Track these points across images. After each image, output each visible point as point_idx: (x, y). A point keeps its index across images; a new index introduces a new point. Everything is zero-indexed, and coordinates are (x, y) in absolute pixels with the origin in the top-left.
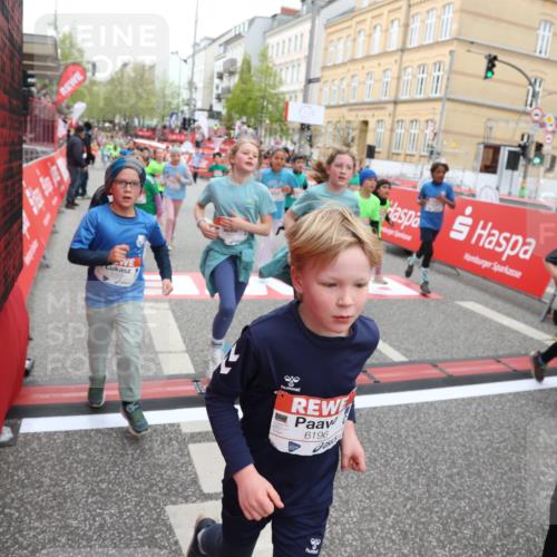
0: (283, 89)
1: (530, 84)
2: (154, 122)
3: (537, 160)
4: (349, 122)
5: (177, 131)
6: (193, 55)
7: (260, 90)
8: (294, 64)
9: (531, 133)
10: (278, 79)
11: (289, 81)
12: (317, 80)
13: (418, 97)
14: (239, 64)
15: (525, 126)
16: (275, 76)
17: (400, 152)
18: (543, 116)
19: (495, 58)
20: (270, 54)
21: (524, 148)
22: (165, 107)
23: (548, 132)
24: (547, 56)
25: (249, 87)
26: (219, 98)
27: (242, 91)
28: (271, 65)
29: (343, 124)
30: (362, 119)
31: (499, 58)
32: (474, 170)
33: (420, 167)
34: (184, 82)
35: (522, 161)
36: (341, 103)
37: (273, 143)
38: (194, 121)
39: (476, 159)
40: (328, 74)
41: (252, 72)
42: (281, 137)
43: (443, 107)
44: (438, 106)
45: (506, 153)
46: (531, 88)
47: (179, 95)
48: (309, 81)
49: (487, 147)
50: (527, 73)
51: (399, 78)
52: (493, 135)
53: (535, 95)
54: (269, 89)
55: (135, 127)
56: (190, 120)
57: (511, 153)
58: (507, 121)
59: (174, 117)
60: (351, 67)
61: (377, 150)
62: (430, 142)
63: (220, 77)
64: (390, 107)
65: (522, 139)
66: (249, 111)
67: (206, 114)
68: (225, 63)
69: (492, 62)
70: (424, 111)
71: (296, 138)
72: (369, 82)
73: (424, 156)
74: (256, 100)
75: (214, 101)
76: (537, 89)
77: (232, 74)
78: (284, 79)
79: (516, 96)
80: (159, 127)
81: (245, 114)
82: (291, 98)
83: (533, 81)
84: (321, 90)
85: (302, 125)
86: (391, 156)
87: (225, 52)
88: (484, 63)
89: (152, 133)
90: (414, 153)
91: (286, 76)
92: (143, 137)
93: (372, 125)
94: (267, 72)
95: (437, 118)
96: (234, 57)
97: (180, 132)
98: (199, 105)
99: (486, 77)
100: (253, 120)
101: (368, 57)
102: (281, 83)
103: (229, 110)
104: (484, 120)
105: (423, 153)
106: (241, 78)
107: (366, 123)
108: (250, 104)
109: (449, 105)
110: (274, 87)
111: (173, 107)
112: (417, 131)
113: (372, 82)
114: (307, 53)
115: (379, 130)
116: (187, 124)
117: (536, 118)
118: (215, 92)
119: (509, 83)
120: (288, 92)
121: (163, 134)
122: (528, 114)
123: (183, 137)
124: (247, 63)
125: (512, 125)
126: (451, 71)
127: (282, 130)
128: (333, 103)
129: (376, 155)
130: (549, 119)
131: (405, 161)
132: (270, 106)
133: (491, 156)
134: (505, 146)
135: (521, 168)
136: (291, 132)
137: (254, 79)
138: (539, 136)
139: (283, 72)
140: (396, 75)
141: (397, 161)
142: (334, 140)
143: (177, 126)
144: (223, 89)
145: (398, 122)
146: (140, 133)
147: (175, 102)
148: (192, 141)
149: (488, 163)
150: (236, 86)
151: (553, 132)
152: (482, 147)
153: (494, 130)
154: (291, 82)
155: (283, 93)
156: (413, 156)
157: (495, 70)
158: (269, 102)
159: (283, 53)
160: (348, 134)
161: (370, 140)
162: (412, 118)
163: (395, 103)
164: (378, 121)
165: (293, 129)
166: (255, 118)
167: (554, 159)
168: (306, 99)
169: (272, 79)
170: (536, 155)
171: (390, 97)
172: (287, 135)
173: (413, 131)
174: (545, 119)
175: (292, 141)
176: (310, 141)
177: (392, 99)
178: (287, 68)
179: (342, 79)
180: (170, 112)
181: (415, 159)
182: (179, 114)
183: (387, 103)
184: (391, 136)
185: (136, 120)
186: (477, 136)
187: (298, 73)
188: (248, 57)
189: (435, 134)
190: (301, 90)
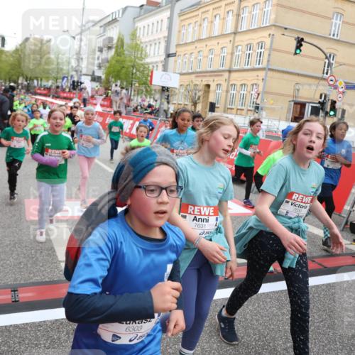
0: (148, 60)
1: (326, 58)
2: (49, 84)
3: (332, 113)
4: (196, 85)
5: (67, 90)
6: (81, 34)
7: (130, 61)
8: (155, 42)
9: (328, 93)
10: (144, 52)
11: (152, 54)
12: (174, 55)
13: (246, 67)
14: (115, 41)
15: (323, 88)
16: (142, 51)
17: (233, 107)
18: (336, 81)
19: (302, 40)
20: (138, 35)
21: (323, 104)
22: (58, 72)
23: (340, 93)
24: (338, 38)
25: (122, 58)
26: (100, 67)
27: (117, 61)
28: (139, 42)
29: (192, 87)
30: (206, 83)
31: (305, 40)
32: (287, 120)
35: (322, 114)
36: (190, 71)
37: (140, 100)
38: (81, 83)
39: (289, 109)
40: (181, 51)
41: (125, 47)
42: (146, 96)
43: (266, 74)
44: (262, 74)
45: (310, 108)
46: (327, 61)
48: (169, 56)
49: (296, 103)
50: (326, 51)
51: (232, 54)
52: (300, 95)
53: (330, 65)
54: (137, 60)
55: (35, 87)
56: (78, 82)
57: (312, 107)
58: (310, 85)
59: (66, 79)
60: (198, 45)
61: (216, 105)
62: (255, 100)
63: (101, 50)
64: (226, 74)
65: (321, 98)
66: (123, 76)
67: (89, 78)
68: (104, 40)
69: (300, 42)
70: (250, 78)
71: (157, 96)
72: (210, 56)
73: (251, 110)
74: (127, 68)
75: (96, 68)
76: (333, 62)
77: (110, 48)
78: (148, 51)
79: (316, 67)
80: (53, 87)
81: (120, 79)
82: (153, 66)
83: (328, 55)
84: (176, 61)
85: (163, 87)
86: (227, 110)
87: (104, 32)
88: (294, 43)
89: (48, 91)
90: (243, 108)
91: (150, 50)
92: (40, 94)
93: (212, 88)
94: (136, 48)
95: (261, 84)
96: (111, 36)
97: (69, 91)
98: (84, 71)
99: (296, 54)
100: (125, 83)
101: (210, 38)
102: (146, 56)
103: (108, 74)
104: (294, 83)
105: (251, 108)
106: (116, 51)
107: (208, 86)
108: (124, 71)
109: (270, 73)
110: (141, 58)
111: (64, 72)
112: (245, 92)
113: (213, 56)
114: (166, 35)
115: (218, 91)
116: (76, 85)
117: (331, 83)
118: (96, 62)
119: (313, 58)
120: (152, 63)
121: (56, 93)
122: (325, 79)
123: (72, 95)
124: (121, 40)
125: (314, 87)
126: (271, 49)
127: (147, 91)
128: (184, 72)
129: (216, 109)
130: (341, 83)
131: (237, 114)
132: (138, 73)
133: (298, 110)
134: (309, 103)
136: (153, 92)
137: (126, 52)
138: (333, 95)
139: (149, 46)
140: (230, 51)
141: (231, 114)
142: (185, 98)
143: (67, 87)
144: (102, 60)
145: (232, 85)
146: (39, 91)
148: (79, 98)
149: (297, 115)
150: (113, 57)
151: (344, 92)
152: (292, 103)
153: (300, 91)
154: (154, 56)
155: (148, 64)
156: (243, 110)
157: (302, 48)
158: (137, 70)
159: (148, 34)
160: (196, 94)
161: (212, 99)
162: (242, 82)
163: (230, 71)
164: (217, 85)
165: (155, 90)
166: (127, 82)
167: (344, 111)
168: (165, 69)
169: (139, 53)
170: (331, 110)
171: (226, 67)
172: (150, 94)
173: (242, 92)
174: (338, 84)
175: (154, 99)
176: (168, 99)
177: (228, 68)
178: (151, 45)
179: (191, 54)
180: (62, 76)
181: (244, 112)
182: (69, 78)
183: (224, 71)
184: (227, 96)
185: (35, 82)
186: (288, 96)
187: (159, 48)
188: (121, 36)
189: (259, 94)
190: (161, 62)
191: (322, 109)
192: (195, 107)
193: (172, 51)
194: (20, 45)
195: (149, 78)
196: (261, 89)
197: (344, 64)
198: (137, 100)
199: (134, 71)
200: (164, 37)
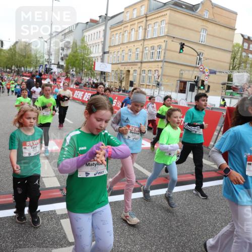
0: (92, 55)
1: (198, 55)
2: (31, 69)
3: (202, 88)
4: (121, 71)
6: (51, 39)
7: (81, 56)
8: (96, 45)
9: (199, 76)
10: (89, 51)
11: (94, 52)
12: (108, 52)
13: (151, 60)
14: (71, 44)
15: (196, 73)
16: (88, 50)
17: (144, 84)
19: (184, 44)
20: (85, 40)
21: (197, 82)
22: (36, 63)
23: (206, 76)
24: (205, 44)
25: (76, 54)
26: (62, 59)
27: (73, 56)
28: (86, 45)
29: (119, 72)
30: (127, 69)
31: (185, 44)
32: (176, 92)
33: (153, 90)
34: (46, 51)
35: (196, 88)
36: (118, 62)
37: (87, 80)
38: (51, 69)
39: (176, 87)
40: (112, 50)
41: (78, 48)
42: (91, 77)
43: (163, 64)
44: (160, 64)
45: (189, 85)
46: (198, 57)
47: (43, 57)
48: (104, 53)
49: (181, 82)
50: (198, 51)
51: (143, 52)
52: (183, 77)
53: (200, 59)
54: (85, 56)
55: (22, 72)
56: (49, 69)
57: (191, 84)
58: (189, 71)
59: (41, 67)
60: (121, 46)
61: (134, 83)
62: (157, 80)
63: (63, 49)
64: (139, 64)
65: (195, 79)
66: (77, 65)
67: (56, 66)
68: (65, 43)
69: (182, 46)
70: (153, 66)
71: (98, 77)
72: (129, 53)
74: (79, 60)
75: (60, 60)
76: (201, 57)
77: (68, 48)
78: (92, 50)
79: (192, 60)
80: (34, 71)
81: (75, 67)
82: (95, 59)
84: (109, 56)
85: (102, 72)
86: (140, 85)
87: (65, 38)
88: (179, 46)
90: (150, 84)
91: (93, 49)
92: (26, 76)
93: (131, 72)
94: (85, 48)
95: (160, 70)
96: (69, 40)
97: (44, 74)
98: (53, 62)
99: (180, 52)
100: (78, 69)
101: (129, 42)
102: (91, 53)
103: (67, 64)
104: (179, 70)
105: (154, 85)
106: (72, 50)
107: (129, 71)
108: (77, 62)
109: (165, 64)
110: (88, 55)
111: (41, 62)
112: (151, 75)
113: (131, 53)
114: (103, 40)
115: (135, 74)
116: (48, 71)
117: (201, 70)
118: (60, 56)
119: (190, 55)
122: (198, 68)
123: (46, 77)
124: (75, 43)
125: (191, 72)
126: (166, 49)
127: (92, 74)
128: (114, 62)
129: (134, 85)
130: (207, 70)
131: (146, 88)
132: (86, 63)
133: (183, 85)
134: (189, 81)
135: (196, 91)
136: (96, 75)
137: (78, 51)
138: (202, 77)
139: (92, 47)
140: (141, 51)
141: (143, 88)
142: (115, 78)
143: (42, 71)
144: (64, 55)
145: (143, 71)
146: (25, 74)
147: (42, 60)
148: (50, 79)
149: (182, 89)
150: (70, 54)
151: (208, 75)
152: (179, 82)
153: (183, 75)
154: (96, 53)
155: (93, 57)
156: (150, 85)
157: (184, 49)
159: (91, 39)
160: (121, 76)
161: (131, 79)
162: (150, 69)
163: (141, 63)
164: (134, 70)
165: (97, 74)
166: (79, 68)
167: (209, 87)
168: (102, 61)
169: (87, 51)
170: (202, 86)
171: (139, 60)
172: (94, 76)
173: (149, 75)
174: (205, 70)
175: (96, 79)
176: (104, 79)
177: (140, 61)
178: (93, 46)
179: (118, 52)
180: (39, 65)
181: (151, 87)
182: (44, 66)
183: (138, 62)
184: (140, 77)
185: (23, 68)
186: (176, 77)
187: (98, 48)
188: (75, 41)
189: (159, 76)
190: (100, 56)
191: (196, 85)
192: (121, 84)
193: (106, 50)
194: (13, 46)
195: (93, 66)
196: (160, 73)
197: (209, 59)
198: (86, 80)
199: (84, 62)
200: (102, 42)
